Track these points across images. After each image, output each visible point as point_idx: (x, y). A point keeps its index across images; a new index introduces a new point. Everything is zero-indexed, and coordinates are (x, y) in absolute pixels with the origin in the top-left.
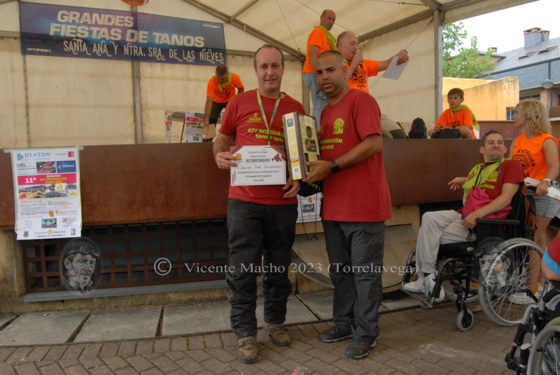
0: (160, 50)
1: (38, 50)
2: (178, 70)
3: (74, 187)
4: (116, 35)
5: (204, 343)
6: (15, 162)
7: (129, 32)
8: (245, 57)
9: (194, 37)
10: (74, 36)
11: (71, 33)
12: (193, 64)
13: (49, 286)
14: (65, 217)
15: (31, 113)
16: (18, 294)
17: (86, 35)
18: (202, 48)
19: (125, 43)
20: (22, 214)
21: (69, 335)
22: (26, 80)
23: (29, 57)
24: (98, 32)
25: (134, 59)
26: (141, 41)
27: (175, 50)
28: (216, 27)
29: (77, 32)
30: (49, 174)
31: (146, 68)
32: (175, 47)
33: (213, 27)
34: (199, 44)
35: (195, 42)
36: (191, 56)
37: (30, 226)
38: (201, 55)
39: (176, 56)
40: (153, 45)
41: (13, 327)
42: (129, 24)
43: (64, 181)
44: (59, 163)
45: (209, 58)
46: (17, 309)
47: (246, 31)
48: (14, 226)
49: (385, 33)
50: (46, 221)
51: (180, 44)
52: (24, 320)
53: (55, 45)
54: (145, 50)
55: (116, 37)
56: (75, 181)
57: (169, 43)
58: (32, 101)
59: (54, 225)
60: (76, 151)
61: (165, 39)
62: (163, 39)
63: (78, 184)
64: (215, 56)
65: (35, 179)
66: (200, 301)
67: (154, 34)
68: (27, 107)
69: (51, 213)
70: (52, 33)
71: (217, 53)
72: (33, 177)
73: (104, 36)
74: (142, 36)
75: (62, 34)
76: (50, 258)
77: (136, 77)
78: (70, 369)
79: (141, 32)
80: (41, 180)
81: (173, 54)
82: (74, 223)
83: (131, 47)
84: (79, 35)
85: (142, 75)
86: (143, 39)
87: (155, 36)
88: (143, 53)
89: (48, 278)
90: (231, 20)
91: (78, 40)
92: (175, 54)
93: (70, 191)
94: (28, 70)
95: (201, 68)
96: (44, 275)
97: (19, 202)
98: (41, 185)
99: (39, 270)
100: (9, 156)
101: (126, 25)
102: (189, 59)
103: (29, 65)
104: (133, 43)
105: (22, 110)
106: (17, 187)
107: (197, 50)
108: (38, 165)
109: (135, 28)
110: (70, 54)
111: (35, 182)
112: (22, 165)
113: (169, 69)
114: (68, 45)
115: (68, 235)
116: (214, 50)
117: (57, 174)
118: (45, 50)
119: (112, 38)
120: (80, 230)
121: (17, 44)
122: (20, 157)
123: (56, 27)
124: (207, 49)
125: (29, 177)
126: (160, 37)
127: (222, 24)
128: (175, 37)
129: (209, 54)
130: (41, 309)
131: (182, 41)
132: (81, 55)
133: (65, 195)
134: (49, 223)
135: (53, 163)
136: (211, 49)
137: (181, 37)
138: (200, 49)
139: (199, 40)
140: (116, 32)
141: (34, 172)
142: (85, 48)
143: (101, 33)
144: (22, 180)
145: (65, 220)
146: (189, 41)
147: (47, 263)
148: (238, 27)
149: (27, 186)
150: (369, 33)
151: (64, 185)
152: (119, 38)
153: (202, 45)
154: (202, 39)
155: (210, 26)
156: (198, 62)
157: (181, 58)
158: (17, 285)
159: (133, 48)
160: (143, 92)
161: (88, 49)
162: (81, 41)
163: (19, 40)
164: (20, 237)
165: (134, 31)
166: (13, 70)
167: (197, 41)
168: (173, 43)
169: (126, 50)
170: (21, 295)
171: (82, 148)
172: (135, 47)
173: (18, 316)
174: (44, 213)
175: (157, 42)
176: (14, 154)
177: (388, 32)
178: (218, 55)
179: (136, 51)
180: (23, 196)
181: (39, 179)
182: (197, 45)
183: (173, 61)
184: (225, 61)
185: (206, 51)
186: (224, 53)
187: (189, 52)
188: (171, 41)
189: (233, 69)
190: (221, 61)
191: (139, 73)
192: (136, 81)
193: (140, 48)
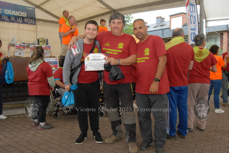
0: (7, 17)
2: (15, 25)
8: (44, 22)
9: (22, 12)
12: (21, 23)
18: (26, 17)
27: (14, 17)
31: (1, 23)
32: (14, 16)
33: (30, 9)
35: (22, 15)
36: (21, 20)
38: (25, 20)
39: (14, 20)
40: (4, 14)
45: (28, 21)
47: (44, 11)
49: (96, 17)
51: (16, 15)
54: (1, 16)
57: (11, 14)
61: (9, 12)
62: (8, 12)
64: (31, 21)
67: (4, 10)
71: (32, 20)
81: (13, 19)
90: (38, 7)
92: (14, 19)
95: (25, 25)
102: (20, 21)
107: (23, 18)
113: (11, 25)
116: (31, 18)
126: (7, 11)
127: (34, 8)
128: (13, 12)
129: (29, 20)
131: (17, 14)
136: (29, 18)
137: (17, 12)
138: (25, 18)
139: (24, 14)
146: (20, 14)
148: (41, 10)
150: (91, 17)
153: (25, 16)
154: (26, 13)
155: (29, 8)
156: (23, 22)
157: (16, 20)
167: (23, 14)
168: (13, 14)
175: (6, 13)
177: (98, 17)
182: (23, 16)
183: (13, 22)
184: (35, 23)
185: (27, 18)
186: (35, 20)
187: (20, 18)
188: (12, 14)
189: (38, 26)
190: (34, 23)
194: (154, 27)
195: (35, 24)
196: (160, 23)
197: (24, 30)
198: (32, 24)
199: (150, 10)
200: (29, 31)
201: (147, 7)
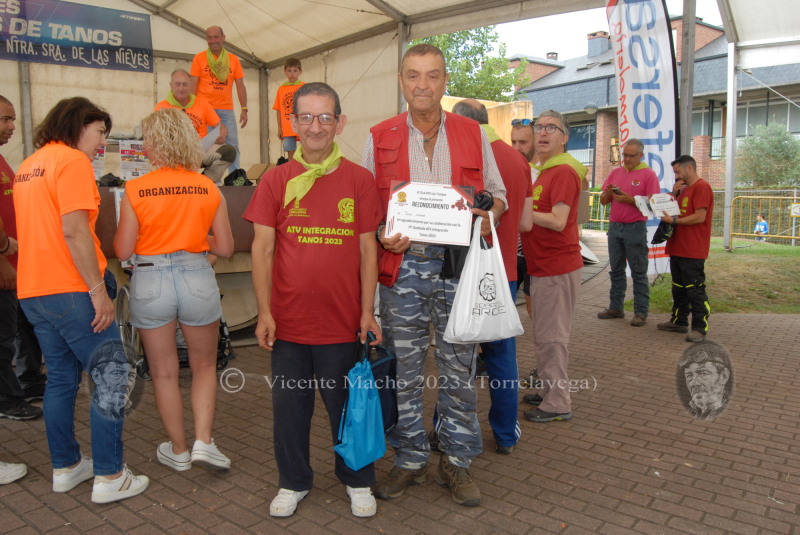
0: (58, 47)
2: (85, 75)
7: (14, 21)
8: (180, 62)
9: (108, 32)
12: (106, 67)
18: (120, 47)
19: (9, 36)
25: (22, 58)
26: (30, 34)
27: (80, 48)
28: (139, 19)
31: (38, 71)
32: (80, 44)
33: (135, 19)
34: (115, 41)
35: (109, 39)
36: (104, 57)
38: (118, 56)
39: (82, 56)
40: (49, 40)
42: (14, 10)
45: (129, 61)
47: (181, 26)
51: (87, 40)
54: (37, 47)
57: (72, 39)
61: (66, 33)
62: (62, 32)
64: (137, 58)
67: (50, 25)
71: (139, 55)
74: (32, 28)
77: (25, 83)
79: (31, 23)
81: (78, 54)
83: (17, 42)
85: (33, 81)
86: (34, 32)
87: (51, 28)
88: (35, 50)
90: (160, 11)
92: (81, 53)
95: (118, 73)
101: (9, 11)
102: (100, 61)
104: (19, 37)
107: (112, 50)
109: (23, 15)
113: (72, 74)
116: (136, 51)
124: (126, 48)
126: (59, 30)
127: (148, 16)
128: (80, 30)
129: (129, 56)
131: (90, 36)
136: (131, 48)
137: (90, 31)
138: (117, 48)
139: (115, 36)
146: (100, 37)
148: (170, 21)
150: (332, 42)
153: (119, 43)
154: (119, 34)
155: (131, 18)
156: (113, 65)
157: (89, 59)
159: (19, 44)
160: (35, 102)
165: (21, 21)
167: (112, 37)
168: (78, 39)
169: (10, 46)
172: (22, 42)
175: (54, 37)
177: (354, 41)
178: (142, 57)
179: (25, 47)
182: (111, 43)
183: (77, 63)
184: (151, 65)
185: (125, 51)
186: (149, 55)
187: (100, 51)
188: (74, 36)
189: (162, 77)
190: (146, 65)
191: (29, 78)
192: (25, 88)
193: (30, 44)
194: (579, 70)
195: (151, 70)
196: (602, 53)
197: (113, 89)
198: (141, 69)
199: (521, 16)
200: (132, 92)
201: (511, 7)
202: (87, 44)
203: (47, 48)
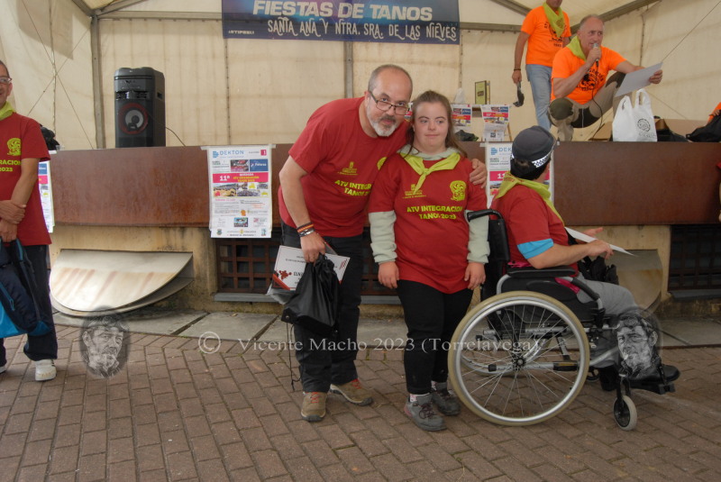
0: (377, 26)
1: (240, 32)
2: (399, 50)
3: (266, 187)
4: (327, 10)
5: (385, 356)
6: (211, 159)
7: (342, 6)
8: (485, 32)
9: (420, 8)
10: (280, 14)
11: (276, 11)
12: (418, 42)
13: (239, 287)
14: (256, 217)
15: (232, 105)
16: (210, 291)
17: (293, 13)
18: (430, 22)
19: (337, 19)
20: (216, 212)
21: (254, 334)
22: (227, 68)
23: (231, 41)
24: (306, 8)
25: (348, 38)
26: (355, 16)
27: (396, 26)
29: (283, 9)
30: (242, 173)
31: (360, 49)
32: (396, 21)
34: (426, 17)
35: (421, 15)
36: (416, 32)
37: (223, 224)
38: (428, 30)
39: (397, 33)
40: (369, 20)
41: (204, 323)
43: (256, 180)
44: (252, 161)
45: (438, 35)
46: (209, 307)
48: (208, 223)
50: (238, 220)
51: (402, 17)
52: (214, 317)
53: (258, 26)
54: (360, 27)
55: (326, 13)
56: (267, 181)
57: (389, 18)
58: (232, 92)
59: (246, 225)
60: (268, 149)
61: (384, 13)
62: (381, 12)
63: (269, 183)
64: (445, 31)
65: (228, 177)
66: (390, 317)
67: (372, 6)
68: (228, 98)
69: (243, 212)
70: (255, 12)
71: (448, 28)
72: (227, 175)
73: (312, 13)
74: (356, 11)
75: (267, 13)
76: (241, 259)
77: (349, 61)
78: (252, 363)
79: (356, 6)
80: (235, 178)
81: (393, 31)
82: (265, 224)
83: (343, 24)
84: (285, 13)
85: (355, 58)
86: (358, 14)
87: (372, 9)
88: (358, 30)
89: (239, 279)
91: (284, 19)
92: (396, 30)
93: (262, 190)
94: (229, 56)
95: (428, 47)
96: (235, 275)
97: (213, 200)
98: (233, 184)
99: (230, 269)
100: (205, 153)
102: (413, 36)
103: (230, 50)
104: (346, 20)
105: (223, 102)
106: (212, 185)
107: (423, 25)
108: (232, 162)
110: (274, 36)
111: (229, 181)
112: (217, 163)
113: (388, 50)
114: (273, 25)
115: (258, 235)
116: (444, 24)
117: (250, 173)
118: (248, 32)
119: (322, 14)
120: (270, 230)
121: (219, 26)
122: (215, 155)
123: (260, 5)
124: (435, 22)
125: (223, 175)
126: (379, 10)
128: (396, 9)
129: (438, 30)
130: (230, 309)
131: (405, 13)
132: (287, 36)
133: (256, 195)
134: (241, 222)
135: (246, 161)
136: (440, 22)
137: (404, 9)
138: (427, 23)
139: (426, 11)
140: (327, 7)
141: (228, 170)
142: (291, 28)
143: (309, 9)
144: (217, 178)
145: (256, 220)
146: (413, 14)
147: (239, 263)
149: (222, 184)
151: (256, 184)
152: (330, 13)
153: (430, 18)
154: (430, 10)
156: (424, 40)
157: (403, 35)
158: (210, 283)
159: (346, 25)
160: (356, 78)
161: (295, 28)
162: (287, 19)
163: (221, 22)
164: (214, 235)
165: (347, 5)
166: (214, 56)
167: (423, 13)
168: (394, 18)
169: (338, 29)
170: (213, 294)
171: (275, 147)
172: (348, 24)
173: (209, 313)
174: (237, 211)
175: (374, 17)
176: (211, 151)
178: (449, 30)
179: (350, 29)
180: (217, 194)
181: (233, 178)
182: (423, 19)
183: (393, 40)
184: (458, 37)
185: (435, 25)
186: (457, 28)
187: (413, 27)
188: (391, 12)
189: (468, 49)
190: (453, 38)
191: (352, 56)
192: (349, 65)
193: (355, 25)
195: (457, 42)
197: (423, 63)
198: (448, 42)
200: (439, 64)
202: (403, 21)
203: (368, 28)
